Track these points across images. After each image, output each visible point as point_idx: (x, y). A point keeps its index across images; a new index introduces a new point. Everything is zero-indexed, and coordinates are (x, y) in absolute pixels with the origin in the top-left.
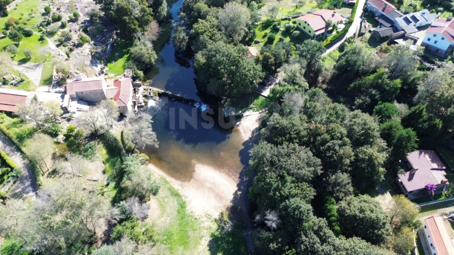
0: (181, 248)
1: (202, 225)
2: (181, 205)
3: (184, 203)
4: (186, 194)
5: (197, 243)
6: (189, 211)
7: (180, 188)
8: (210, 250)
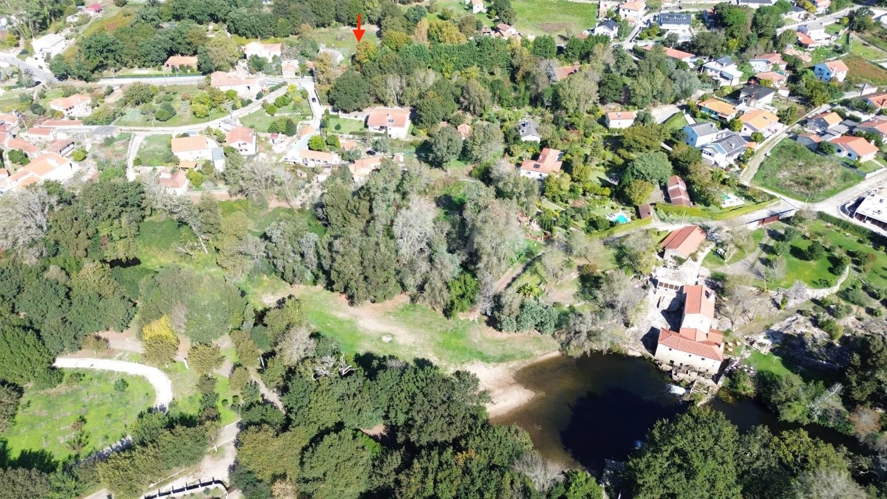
0: (441, 340)
1: (453, 365)
2: (487, 358)
3: (488, 362)
4: (497, 368)
5: (436, 354)
6: (475, 362)
7: (511, 366)
8: (424, 359)
